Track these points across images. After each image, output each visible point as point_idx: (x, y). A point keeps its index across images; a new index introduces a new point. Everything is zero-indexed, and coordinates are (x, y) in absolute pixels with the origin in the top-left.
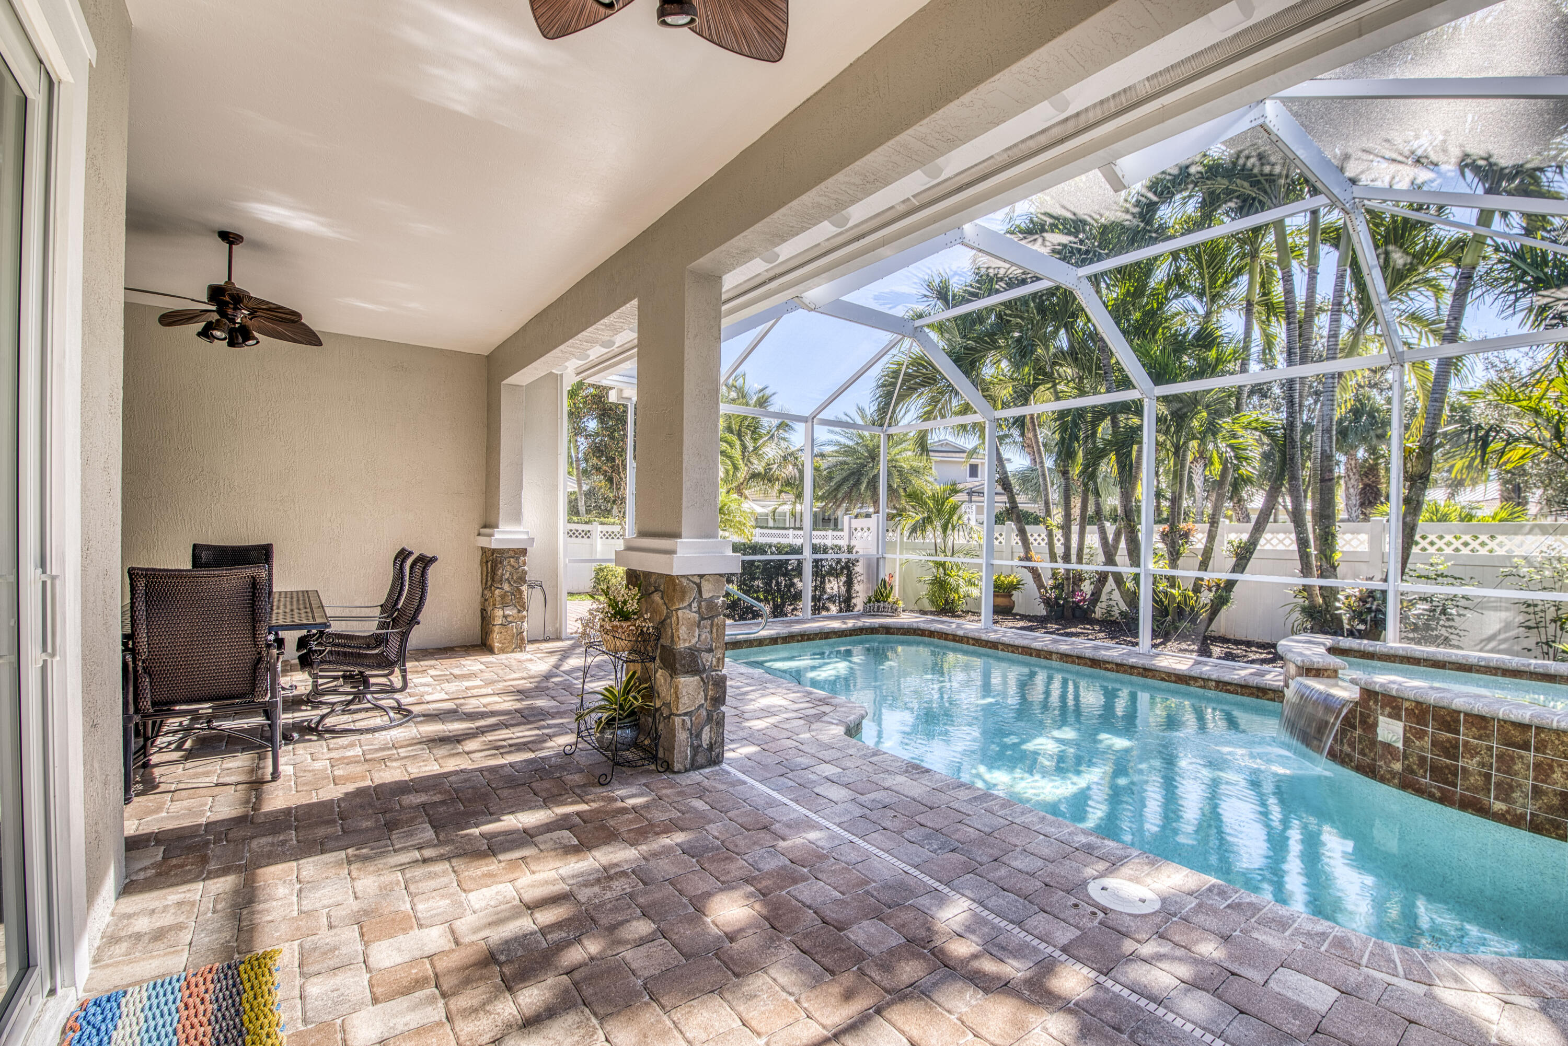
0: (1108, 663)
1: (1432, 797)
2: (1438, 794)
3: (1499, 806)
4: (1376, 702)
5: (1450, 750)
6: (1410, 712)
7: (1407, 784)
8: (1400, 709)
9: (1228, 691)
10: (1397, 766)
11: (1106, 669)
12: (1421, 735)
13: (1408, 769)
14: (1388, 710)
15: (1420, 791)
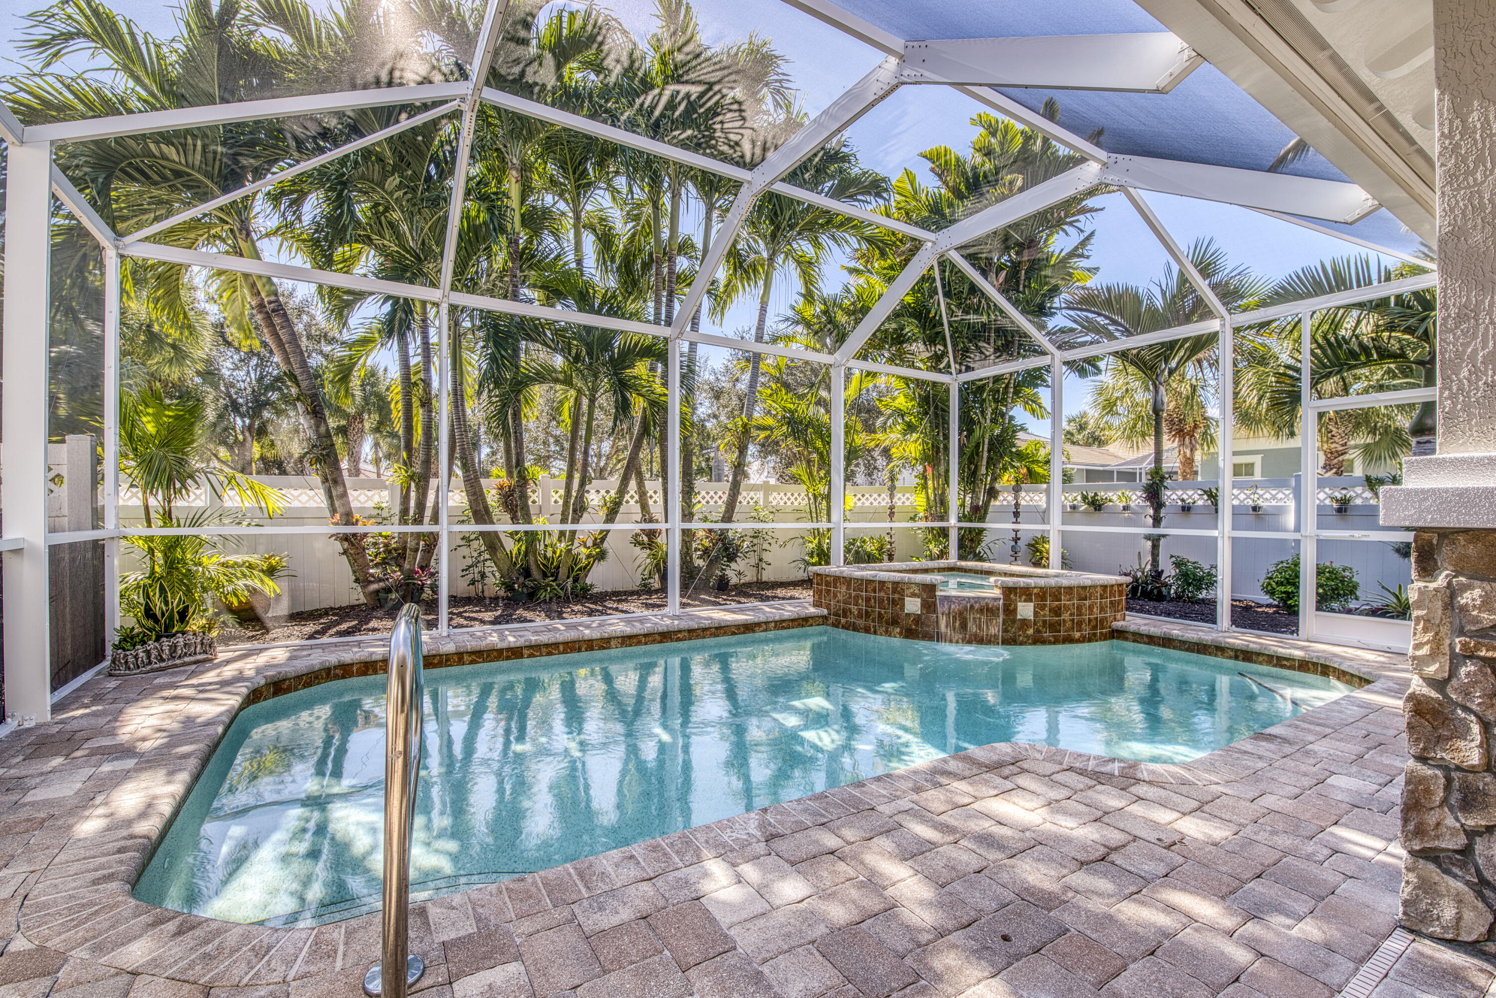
0: (680, 631)
1: (1050, 643)
2: (1052, 639)
3: (1077, 635)
4: (1016, 595)
5: (1057, 612)
6: (1037, 595)
7: (1038, 640)
8: (1031, 595)
9: (783, 628)
10: (1030, 632)
11: (678, 640)
12: (1043, 608)
13: (1038, 631)
14: (1024, 597)
15: (1044, 642)
